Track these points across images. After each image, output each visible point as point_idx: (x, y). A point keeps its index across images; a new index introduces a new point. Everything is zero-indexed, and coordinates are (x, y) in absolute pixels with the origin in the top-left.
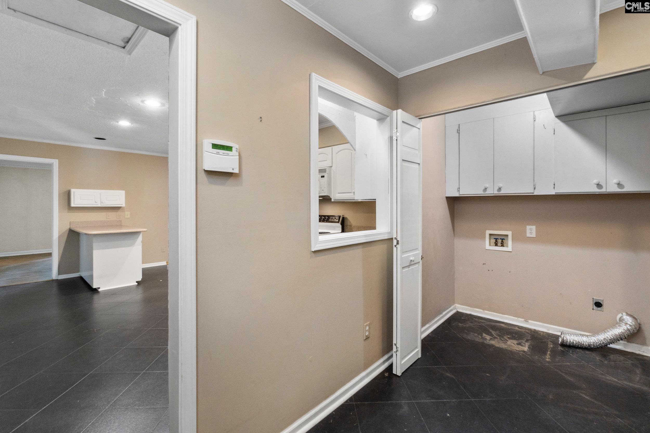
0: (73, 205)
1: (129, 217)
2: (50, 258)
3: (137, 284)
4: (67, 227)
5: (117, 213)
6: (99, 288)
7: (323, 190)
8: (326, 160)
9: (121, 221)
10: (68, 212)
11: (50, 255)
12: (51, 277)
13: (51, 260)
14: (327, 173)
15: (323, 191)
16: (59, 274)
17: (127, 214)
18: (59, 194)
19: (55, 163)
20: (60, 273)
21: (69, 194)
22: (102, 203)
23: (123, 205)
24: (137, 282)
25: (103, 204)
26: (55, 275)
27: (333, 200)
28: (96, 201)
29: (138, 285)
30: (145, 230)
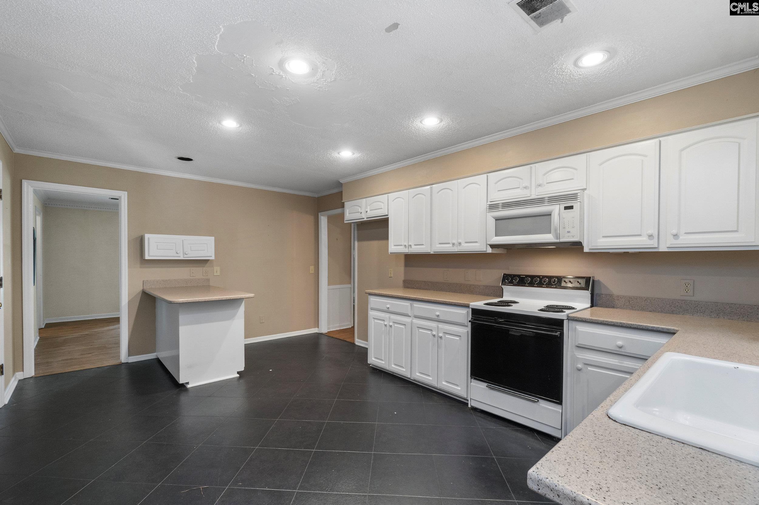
0: (147, 257)
1: (218, 274)
2: (117, 326)
3: (238, 375)
4: (140, 289)
5: (204, 268)
6: (188, 383)
7: (569, 232)
8: (573, 179)
9: (208, 280)
10: (141, 267)
11: (117, 320)
12: (120, 359)
13: (119, 328)
14: (578, 201)
15: (569, 234)
16: (129, 356)
17: (217, 270)
18: (129, 241)
19: (123, 197)
20: (130, 354)
21: (141, 242)
22: (186, 254)
23: (213, 258)
24: (238, 373)
25: (185, 256)
26: (124, 356)
27: (586, 250)
28: (178, 252)
29: (240, 378)
30: (252, 295)
